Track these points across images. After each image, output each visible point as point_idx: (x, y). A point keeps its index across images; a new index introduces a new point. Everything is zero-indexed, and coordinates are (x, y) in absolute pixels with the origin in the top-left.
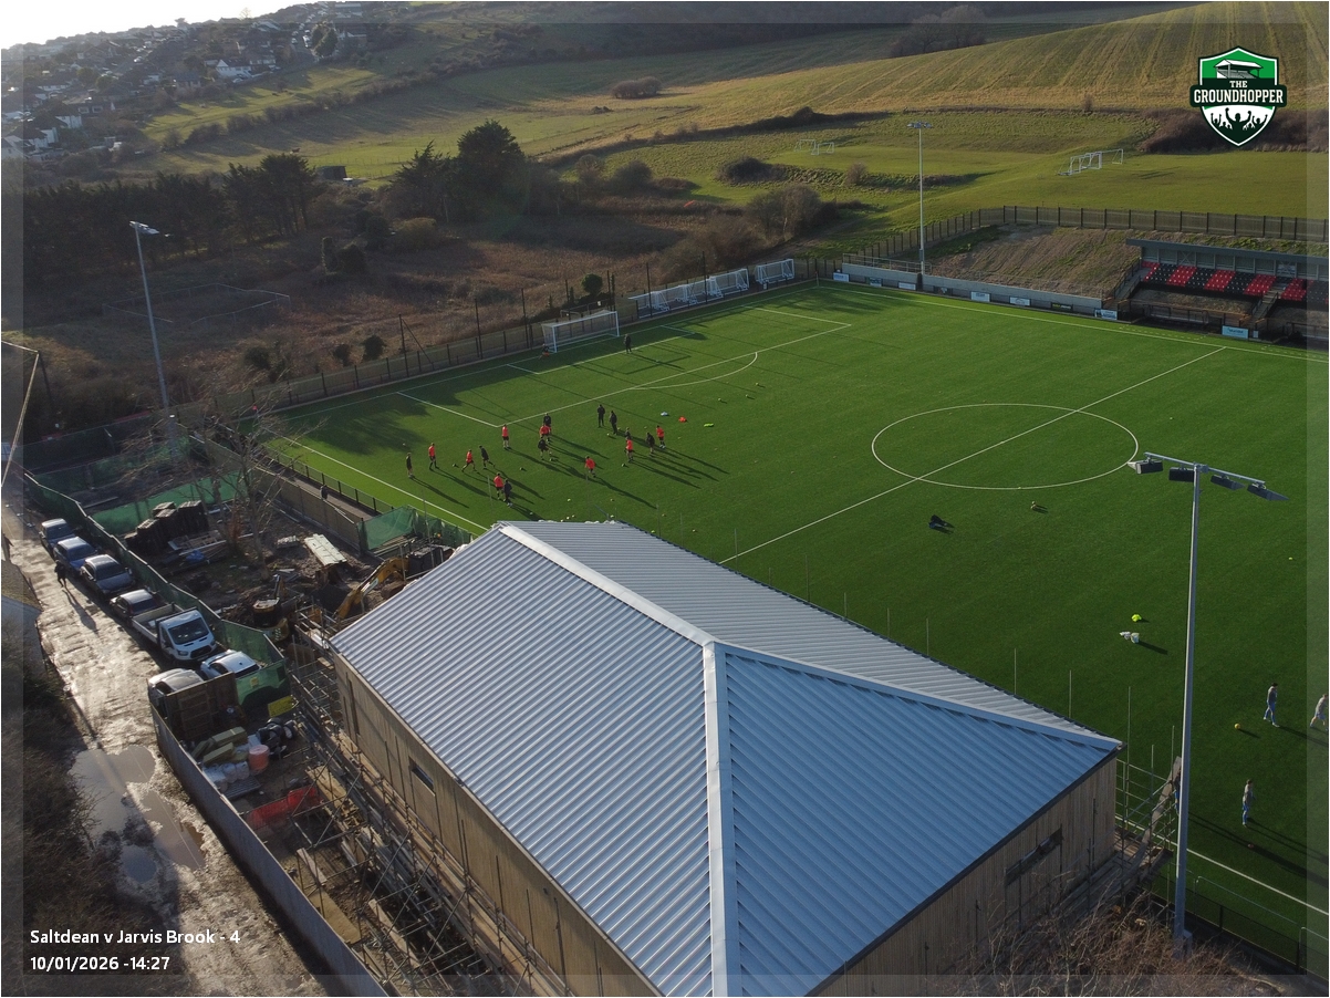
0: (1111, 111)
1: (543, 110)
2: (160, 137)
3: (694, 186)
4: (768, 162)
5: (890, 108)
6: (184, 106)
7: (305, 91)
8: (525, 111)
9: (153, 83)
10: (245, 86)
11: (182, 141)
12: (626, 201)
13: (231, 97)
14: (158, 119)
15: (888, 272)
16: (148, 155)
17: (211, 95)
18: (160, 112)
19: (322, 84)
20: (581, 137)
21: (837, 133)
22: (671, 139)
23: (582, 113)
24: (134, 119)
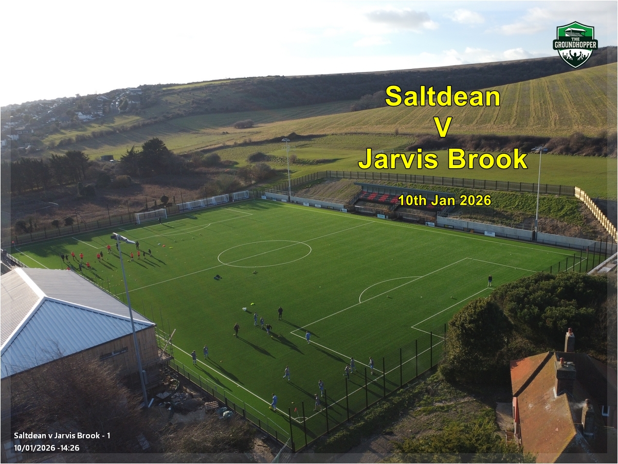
0: (405, 134)
1: (204, 133)
2: (47, 143)
3: (237, 163)
4: (267, 154)
5: (327, 133)
6: (63, 131)
7: (112, 125)
8: (197, 133)
9: (52, 121)
10: (88, 123)
11: (56, 145)
12: (207, 169)
13: (81, 127)
14: (50, 136)
15: (279, 195)
16: (42, 151)
17: (74, 127)
18: (51, 133)
19: (119, 122)
20: (208, 144)
21: (302, 143)
22: (241, 145)
23: (218, 134)
24: (39, 136)
